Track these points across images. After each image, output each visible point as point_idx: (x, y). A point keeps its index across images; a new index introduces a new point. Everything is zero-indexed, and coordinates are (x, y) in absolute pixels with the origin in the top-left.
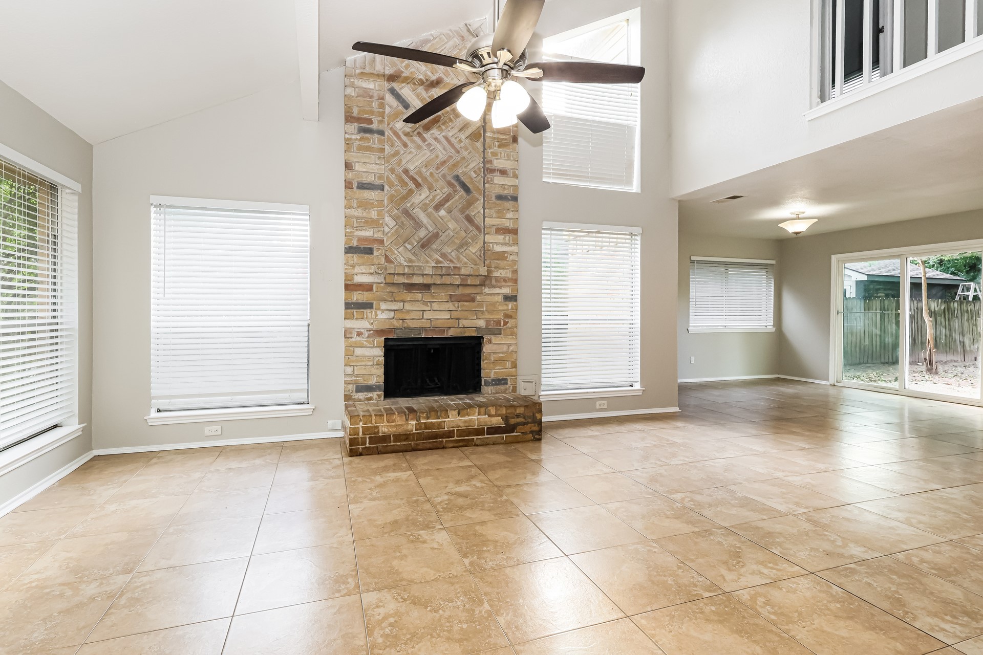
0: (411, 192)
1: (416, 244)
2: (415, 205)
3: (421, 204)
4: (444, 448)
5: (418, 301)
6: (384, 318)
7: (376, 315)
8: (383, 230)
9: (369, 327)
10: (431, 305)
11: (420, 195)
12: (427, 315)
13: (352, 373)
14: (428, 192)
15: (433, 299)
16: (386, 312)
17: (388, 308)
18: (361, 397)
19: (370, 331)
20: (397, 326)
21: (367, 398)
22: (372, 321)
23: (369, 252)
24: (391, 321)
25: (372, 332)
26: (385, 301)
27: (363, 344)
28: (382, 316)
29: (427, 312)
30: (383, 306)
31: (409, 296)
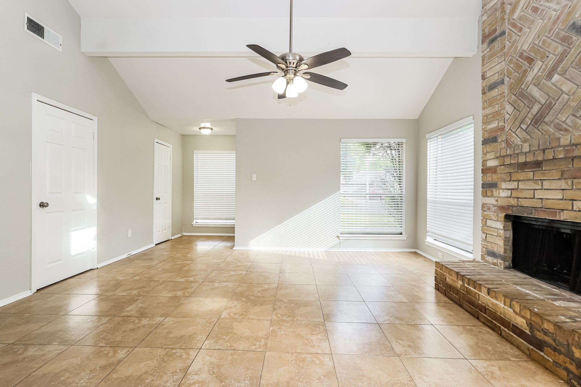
0: (525, 71)
1: (529, 122)
2: (529, 84)
3: (534, 79)
4: (478, 318)
5: (530, 180)
6: (504, 196)
7: (499, 193)
8: (503, 118)
9: (495, 203)
10: (542, 184)
11: (534, 70)
12: (539, 194)
13: (485, 239)
14: (541, 63)
15: (544, 176)
16: (506, 191)
17: (507, 188)
18: (490, 260)
19: (495, 206)
20: (513, 204)
21: (493, 262)
22: (496, 199)
23: (495, 140)
24: (509, 199)
25: (496, 208)
26: (505, 181)
27: (491, 217)
28: (503, 194)
29: (537, 191)
30: (504, 185)
31: (521, 176)
